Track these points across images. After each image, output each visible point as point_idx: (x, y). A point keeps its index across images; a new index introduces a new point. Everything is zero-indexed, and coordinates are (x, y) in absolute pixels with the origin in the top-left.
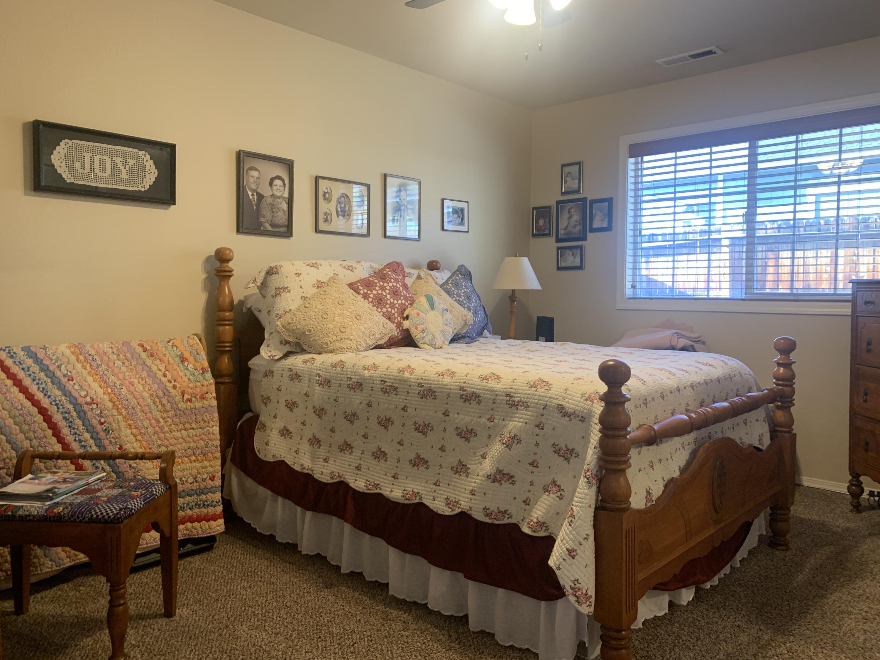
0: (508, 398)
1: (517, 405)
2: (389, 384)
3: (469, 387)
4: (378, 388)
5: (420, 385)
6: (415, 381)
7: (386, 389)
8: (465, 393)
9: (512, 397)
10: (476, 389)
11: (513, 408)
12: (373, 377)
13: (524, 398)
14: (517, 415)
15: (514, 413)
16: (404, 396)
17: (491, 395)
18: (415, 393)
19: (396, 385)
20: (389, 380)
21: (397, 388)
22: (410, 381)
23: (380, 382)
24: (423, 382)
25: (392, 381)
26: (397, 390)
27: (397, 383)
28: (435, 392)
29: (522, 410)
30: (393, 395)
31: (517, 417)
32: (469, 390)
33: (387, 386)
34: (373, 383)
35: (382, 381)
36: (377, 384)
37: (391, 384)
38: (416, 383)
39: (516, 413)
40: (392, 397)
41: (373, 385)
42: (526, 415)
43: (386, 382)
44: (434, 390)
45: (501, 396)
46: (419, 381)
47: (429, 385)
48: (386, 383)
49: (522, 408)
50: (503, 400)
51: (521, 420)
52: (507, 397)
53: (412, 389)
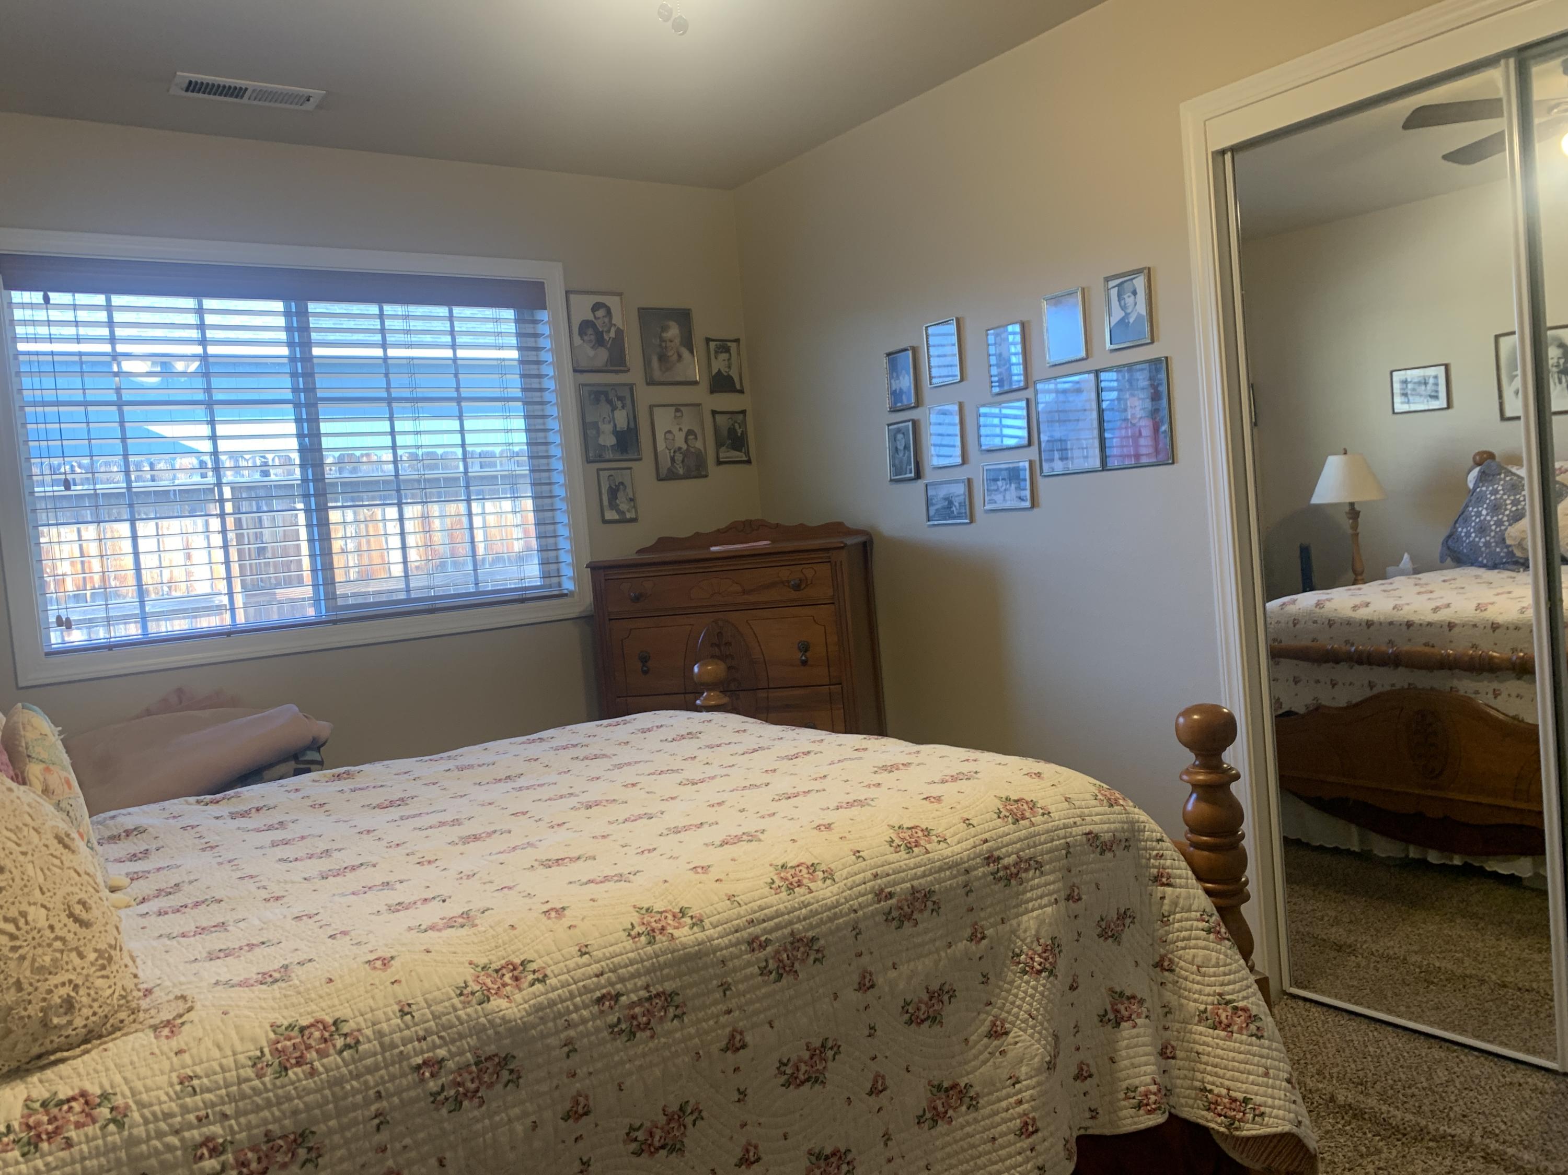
0: (992, 867)
1: (1017, 874)
2: (634, 997)
3: (895, 883)
4: (597, 1030)
5: (754, 944)
6: (733, 938)
7: (634, 1017)
8: (893, 901)
9: (999, 858)
10: (916, 877)
11: (1013, 882)
12: (552, 1004)
13: (1023, 850)
14: (1029, 895)
15: (1018, 894)
16: (715, 1003)
17: (955, 877)
18: (752, 976)
19: (669, 986)
20: (630, 985)
21: (674, 994)
22: (715, 950)
23: (595, 1009)
24: (755, 930)
25: (640, 982)
26: (678, 1000)
27: (668, 978)
28: (814, 939)
29: (1033, 879)
30: (668, 1026)
31: (1031, 900)
32: (898, 889)
33: (633, 1005)
34: (569, 1025)
35: (600, 1000)
36: (584, 1021)
37: (643, 994)
38: (737, 943)
39: (1024, 892)
40: (669, 1033)
41: (572, 1033)
42: (1046, 885)
43: (619, 995)
44: (810, 934)
45: (975, 869)
46: (745, 934)
47: (787, 931)
48: (623, 999)
49: (1031, 873)
50: (985, 875)
51: (1045, 901)
52: (988, 865)
53: (735, 970)
